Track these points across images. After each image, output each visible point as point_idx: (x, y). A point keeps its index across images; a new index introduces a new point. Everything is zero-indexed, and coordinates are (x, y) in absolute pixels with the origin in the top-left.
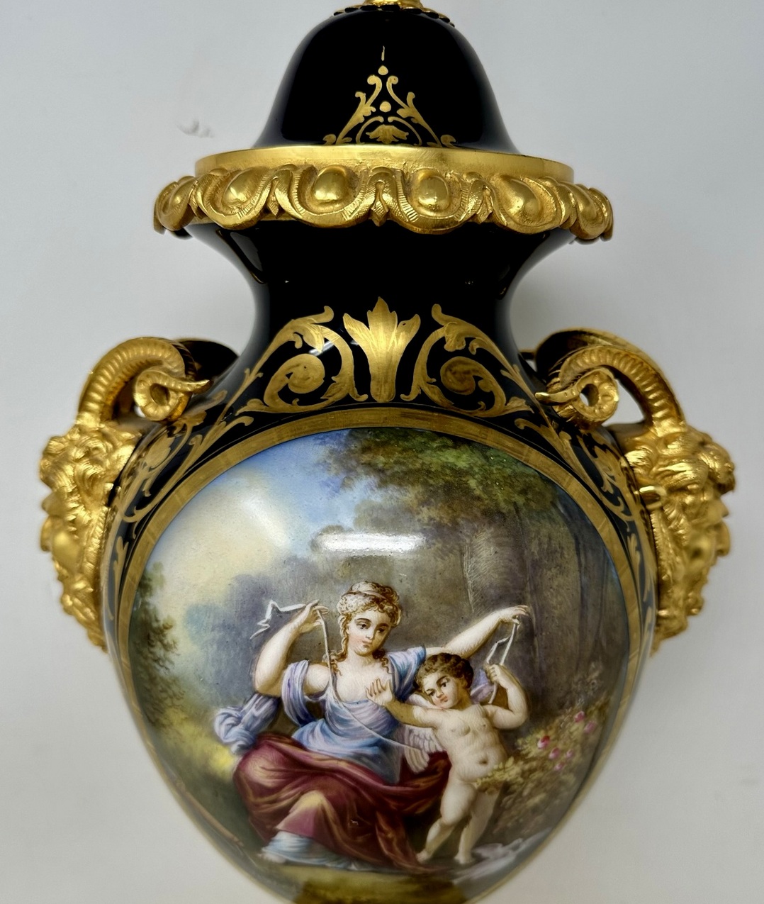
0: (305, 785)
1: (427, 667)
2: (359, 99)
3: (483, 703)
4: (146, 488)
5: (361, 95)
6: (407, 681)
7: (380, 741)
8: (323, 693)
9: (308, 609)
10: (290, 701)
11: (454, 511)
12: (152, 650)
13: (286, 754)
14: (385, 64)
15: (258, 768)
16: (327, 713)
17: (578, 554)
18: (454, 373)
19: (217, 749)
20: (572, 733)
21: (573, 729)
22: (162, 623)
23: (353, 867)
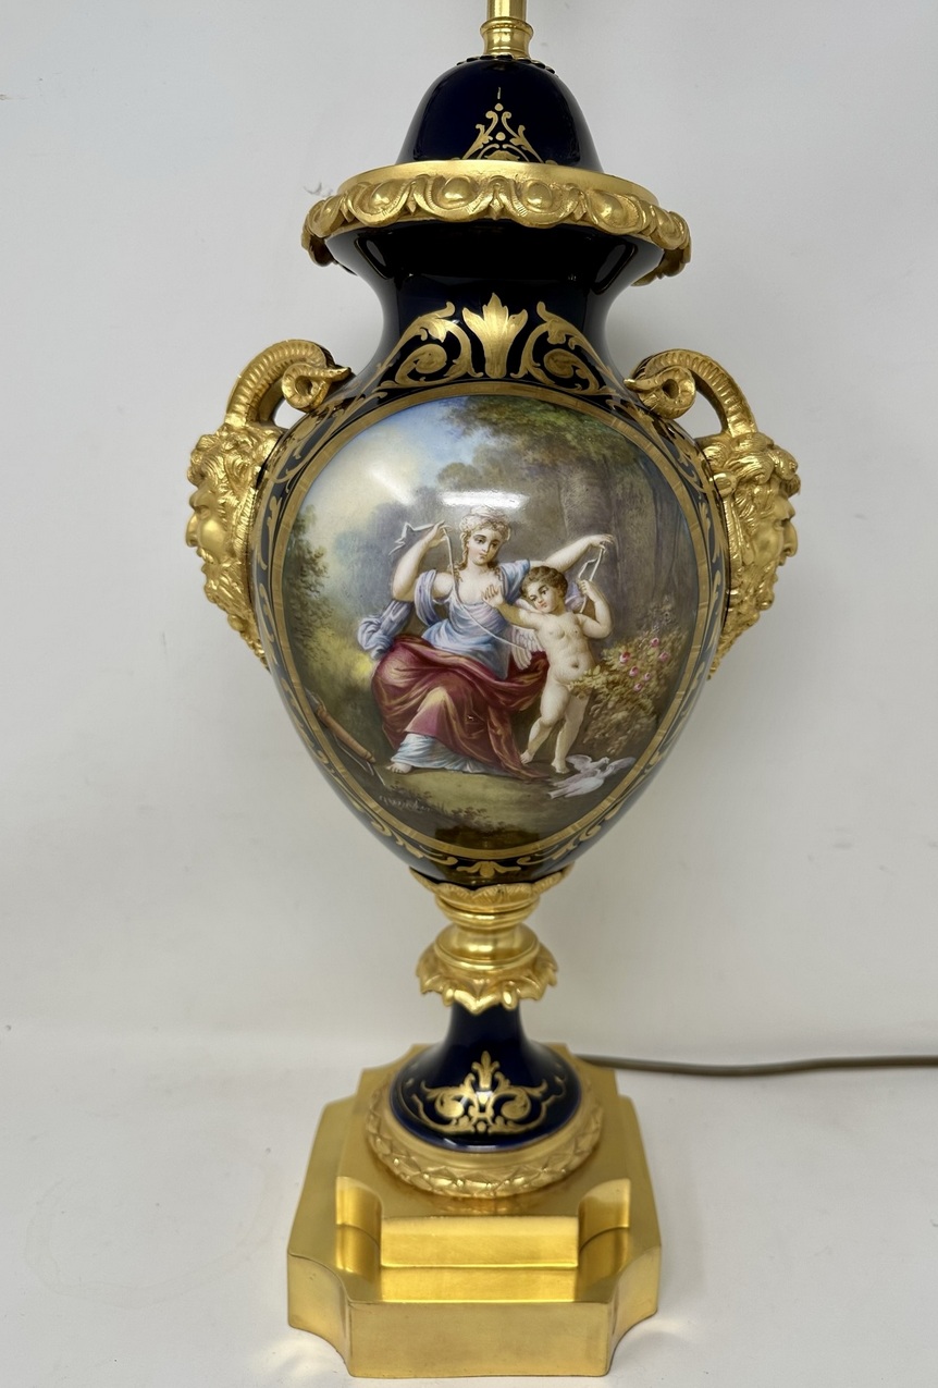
0: (430, 682)
1: (531, 576)
2: (479, 130)
3: (576, 612)
4: (296, 454)
5: (480, 127)
6: (514, 588)
7: (492, 638)
8: (447, 596)
9: (436, 528)
10: (421, 604)
11: (554, 455)
12: (304, 579)
13: (416, 653)
14: (500, 101)
15: (393, 671)
16: (450, 614)
17: (655, 502)
18: (556, 362)
19: (359, 657)
20: (649, 657)
21: (650, 652)
22: (314, 553)
23: (468, 769)
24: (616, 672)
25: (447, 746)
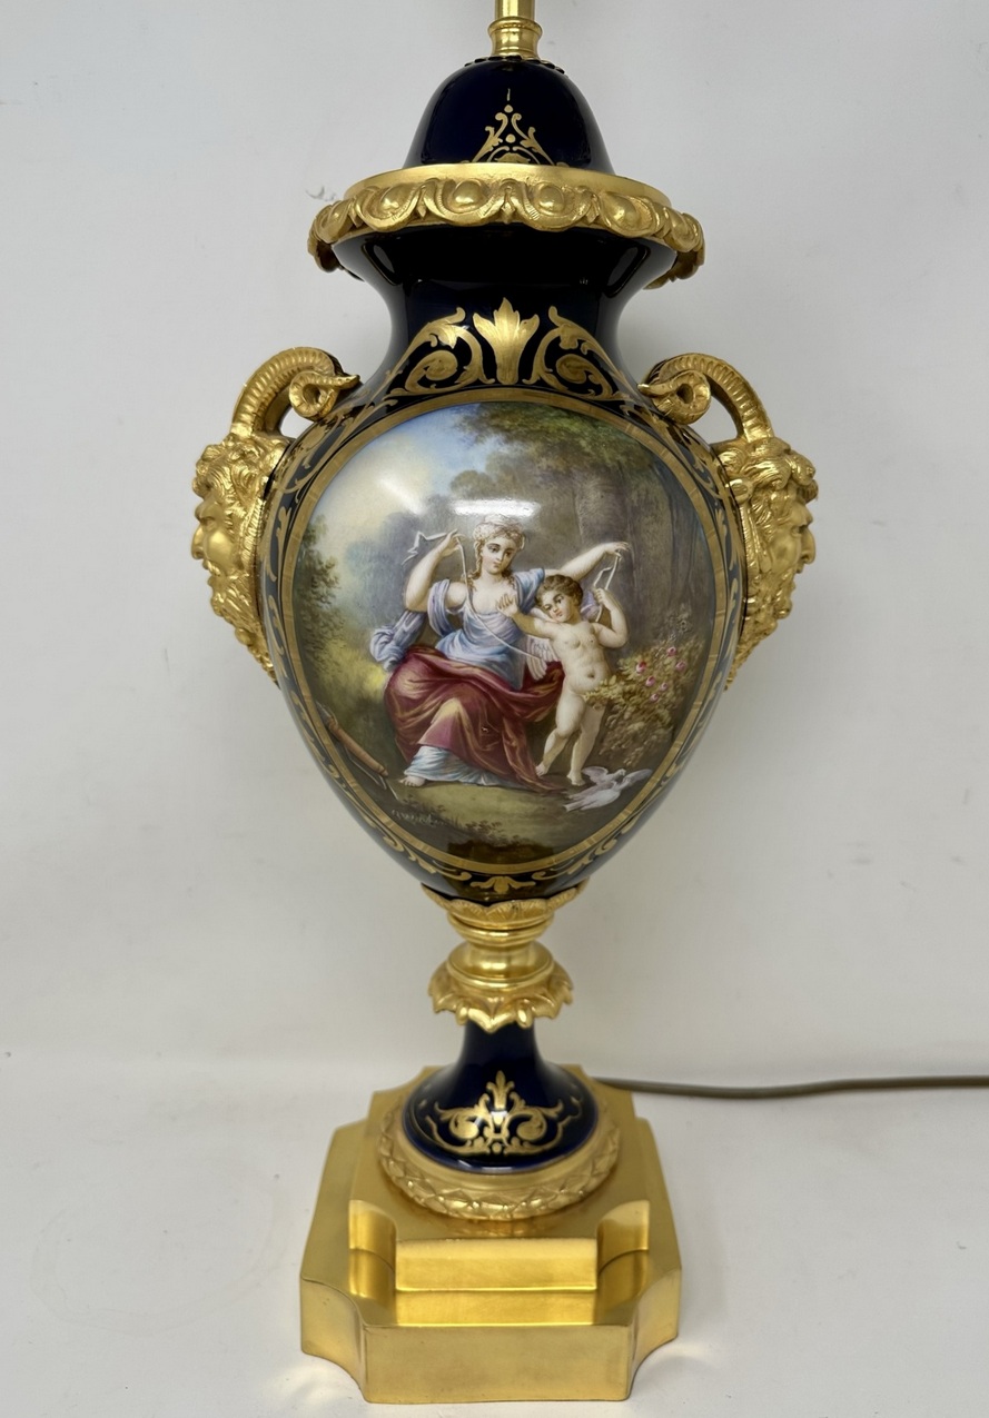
0: (444, 694)
1: (546, 585)
2: (488, 133)
3: (592, 621)
4: (304, 464)
5: (490, 129)
6: (529, 596)
7: (507, 648)
8: (460, 606)
9: (448, 537)
10: (434, 614)
11: (568, 462)
12: (315, 590)
13: (430, 664)
14: (510, 103)
15: (407, 682)
16: (464, 624)
17: (671, 510)
18: (568, 367)
19: (371, 669)
20: (665, 666)
21: (667, 662)
22: (325, 564)
23: (482, 781)
24: (632, 681)
25: (462, 758)
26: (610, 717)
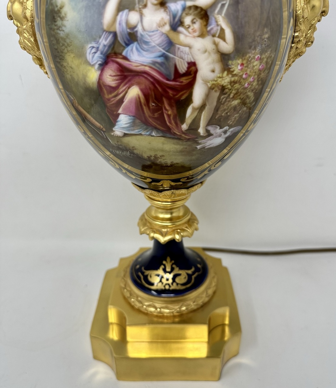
0: (129, 83)
1: (187, 12)
3: (214, 36)
6: (177, 19)
7: (164, 54)
8: (135, 27)
10: (120, 32)
12: (56, 23)
13: (120, 65)
15: (108, 77)
16: (139, 39)
19: (89, 70)
20: (254, 66)
21: (255, 64)
22: (59, 6)
23: (154, 134)
24: (236, 75)
25: (142, 121)
26: (222, 97)
